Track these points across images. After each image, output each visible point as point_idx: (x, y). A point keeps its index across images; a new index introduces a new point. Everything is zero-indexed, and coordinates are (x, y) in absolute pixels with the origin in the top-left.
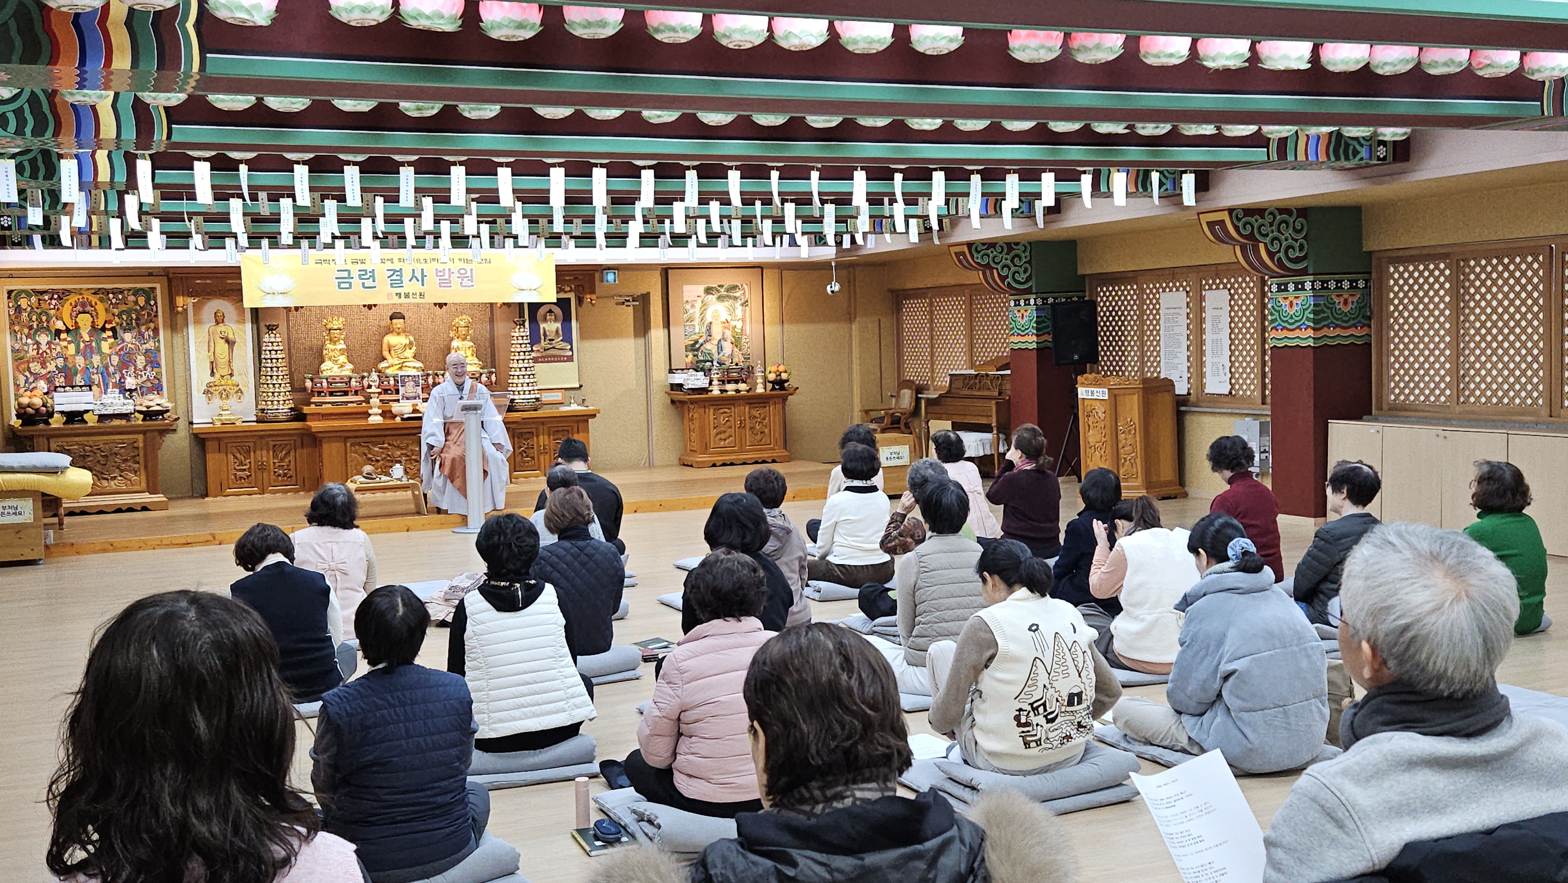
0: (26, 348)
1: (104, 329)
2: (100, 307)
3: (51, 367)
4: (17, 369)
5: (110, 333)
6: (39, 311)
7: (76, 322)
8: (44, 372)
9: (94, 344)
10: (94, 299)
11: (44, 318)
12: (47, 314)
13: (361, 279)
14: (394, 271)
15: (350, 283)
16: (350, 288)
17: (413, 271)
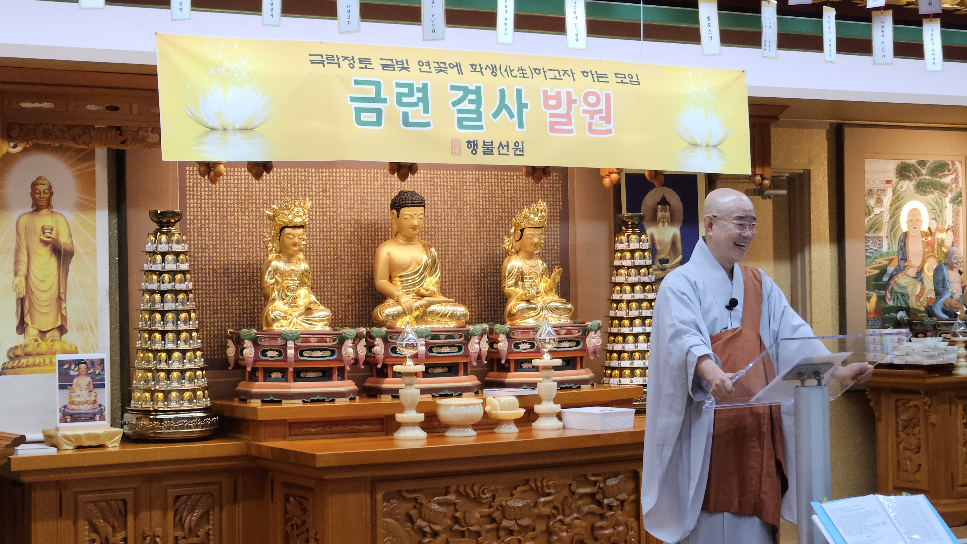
13: (400, 103)
14: (466, 91)
15: (379, 112)
16: (378, 123)
17: (502, 92)
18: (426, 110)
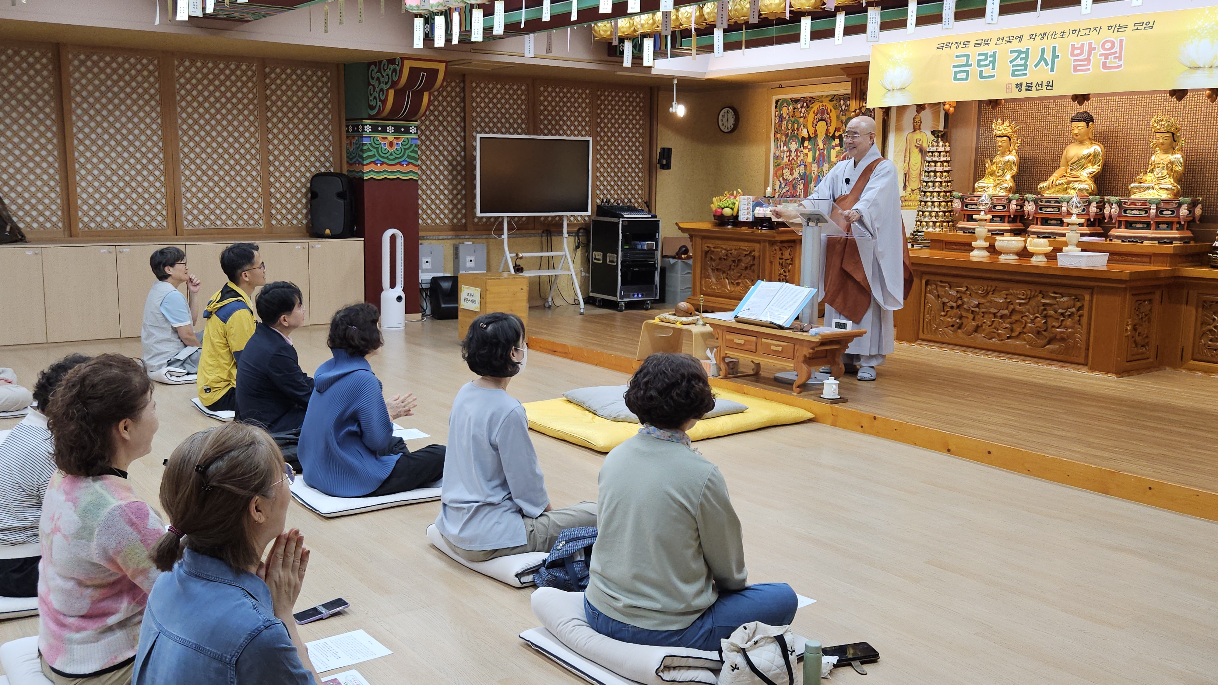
0: (782, 154)
1: (834, 137)
2: (833, 115)
3: (796, 175)
4: (775, 174)
5: (837, 141)
6: (793, 119)
7: (816, 131)
8: (791, 178)
9: (825, 152)
10: (830, 106)
11: (796, 126)
12: (798, 123)
13: (979, 65)
14: (1020, 52)
15: (967, 72)
16: (967, 79)
17: (1043, 50)
18: (993, 68)
